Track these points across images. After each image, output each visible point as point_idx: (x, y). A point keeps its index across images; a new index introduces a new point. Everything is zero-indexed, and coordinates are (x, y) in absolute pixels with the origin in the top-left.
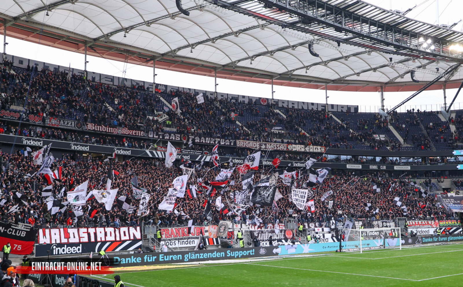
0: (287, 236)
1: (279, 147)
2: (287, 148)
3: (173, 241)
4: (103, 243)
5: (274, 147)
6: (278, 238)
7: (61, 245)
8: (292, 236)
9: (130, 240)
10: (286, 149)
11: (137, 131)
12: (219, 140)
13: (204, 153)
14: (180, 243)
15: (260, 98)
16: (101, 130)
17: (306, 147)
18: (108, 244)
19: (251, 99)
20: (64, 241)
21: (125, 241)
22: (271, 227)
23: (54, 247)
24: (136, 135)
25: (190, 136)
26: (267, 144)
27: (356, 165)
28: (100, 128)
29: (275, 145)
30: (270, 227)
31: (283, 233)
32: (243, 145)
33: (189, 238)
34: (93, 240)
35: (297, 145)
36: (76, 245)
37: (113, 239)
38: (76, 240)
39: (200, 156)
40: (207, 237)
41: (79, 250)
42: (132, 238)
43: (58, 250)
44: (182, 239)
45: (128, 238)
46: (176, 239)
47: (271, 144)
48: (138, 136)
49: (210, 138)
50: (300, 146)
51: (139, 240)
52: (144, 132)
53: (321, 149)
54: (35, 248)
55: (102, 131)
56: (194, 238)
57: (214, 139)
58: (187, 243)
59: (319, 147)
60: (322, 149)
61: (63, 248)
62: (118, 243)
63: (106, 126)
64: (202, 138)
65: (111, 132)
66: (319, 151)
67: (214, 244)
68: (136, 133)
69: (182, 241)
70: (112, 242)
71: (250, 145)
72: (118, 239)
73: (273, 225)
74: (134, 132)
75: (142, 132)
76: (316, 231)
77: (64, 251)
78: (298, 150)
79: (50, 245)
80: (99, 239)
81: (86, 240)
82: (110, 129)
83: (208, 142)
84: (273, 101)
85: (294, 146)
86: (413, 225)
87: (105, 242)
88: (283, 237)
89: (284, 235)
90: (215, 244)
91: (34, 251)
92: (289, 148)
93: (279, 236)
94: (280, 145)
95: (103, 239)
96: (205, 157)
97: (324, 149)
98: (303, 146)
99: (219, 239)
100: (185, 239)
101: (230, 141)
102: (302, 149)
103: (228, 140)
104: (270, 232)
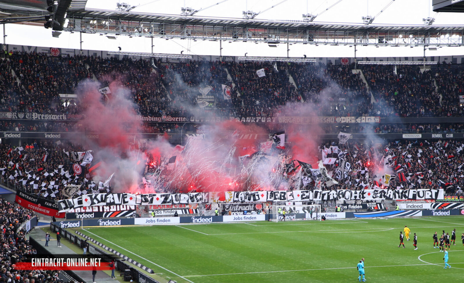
1: (326, 120)
2: (335, 121)
3: (160, 211)
7: (81, 213)
9: (127, 210)
10: (333, 122)
11: (180, 118)
12: (260, 118)
13: (242, 132)
14: (165, 212)
15: (340, 58)
16: (147, 120)
17: (357, 118)
19: (330, 61)
20: (83, 211)
21: (123, 211)
23: (77, 214)
24: (179, 121)
25: (230, 118)
26: (312, 119)
27: (414, 135)
28: (146, 119)
29: (321, 119)
31: (253, 206)
32: (286, 121)
33: (173, 209)
34: (101, 210)
35: (347, 117)
36: (91, 213)
37: (115, 210)
38: (91, 210)
39: (238, 135)
40: (187, 208)
41: (92, 216)
42: (128, 209)
43: (80, 216)
45: (125, 209)
46: (162, 210)
47: (316, 118)
48: (181, 121)
49: (250, 118)
50: (350, 118)
51: (133, 210)
52: (186, 118)
53: (375, 119)
54: (66, 214)
55: (149, 121)
56: (176, 209)
57: (255, 118)
58: (171, 212)
59: (373, 118)
60: (376, 120)
62: (118, 213)
63: (151, 116)
64: (243, 118)
65: (156, 121)
66: (373, 121)
67: (193, 213)
68: (178, 120)
69: (167, 211)
70: (114, 212)
71: (293, 121)
72: (118, 210)
74: (177, 118)
75: (184, 118)
77: (83, 216)
78: (347, 122)
79: (75, 213)
80: (105, 210)
81: (96, 210)
82: (155, 118)
83: (249, 121)
84: (355, 60)
85: (343, 118)
87: (110, 212)
90: (195, 213)
91: (66, 216)
92: (337, 120)
94: (327, 118)
95: (108, 211)
96: (243, 135)
97: (378, 120)
98: (353, 118)
99: (198, 210)
100: (169, 209)
101: (271, 118)
102: (352, 120)
103: (269, 118)
104: (240, 205)
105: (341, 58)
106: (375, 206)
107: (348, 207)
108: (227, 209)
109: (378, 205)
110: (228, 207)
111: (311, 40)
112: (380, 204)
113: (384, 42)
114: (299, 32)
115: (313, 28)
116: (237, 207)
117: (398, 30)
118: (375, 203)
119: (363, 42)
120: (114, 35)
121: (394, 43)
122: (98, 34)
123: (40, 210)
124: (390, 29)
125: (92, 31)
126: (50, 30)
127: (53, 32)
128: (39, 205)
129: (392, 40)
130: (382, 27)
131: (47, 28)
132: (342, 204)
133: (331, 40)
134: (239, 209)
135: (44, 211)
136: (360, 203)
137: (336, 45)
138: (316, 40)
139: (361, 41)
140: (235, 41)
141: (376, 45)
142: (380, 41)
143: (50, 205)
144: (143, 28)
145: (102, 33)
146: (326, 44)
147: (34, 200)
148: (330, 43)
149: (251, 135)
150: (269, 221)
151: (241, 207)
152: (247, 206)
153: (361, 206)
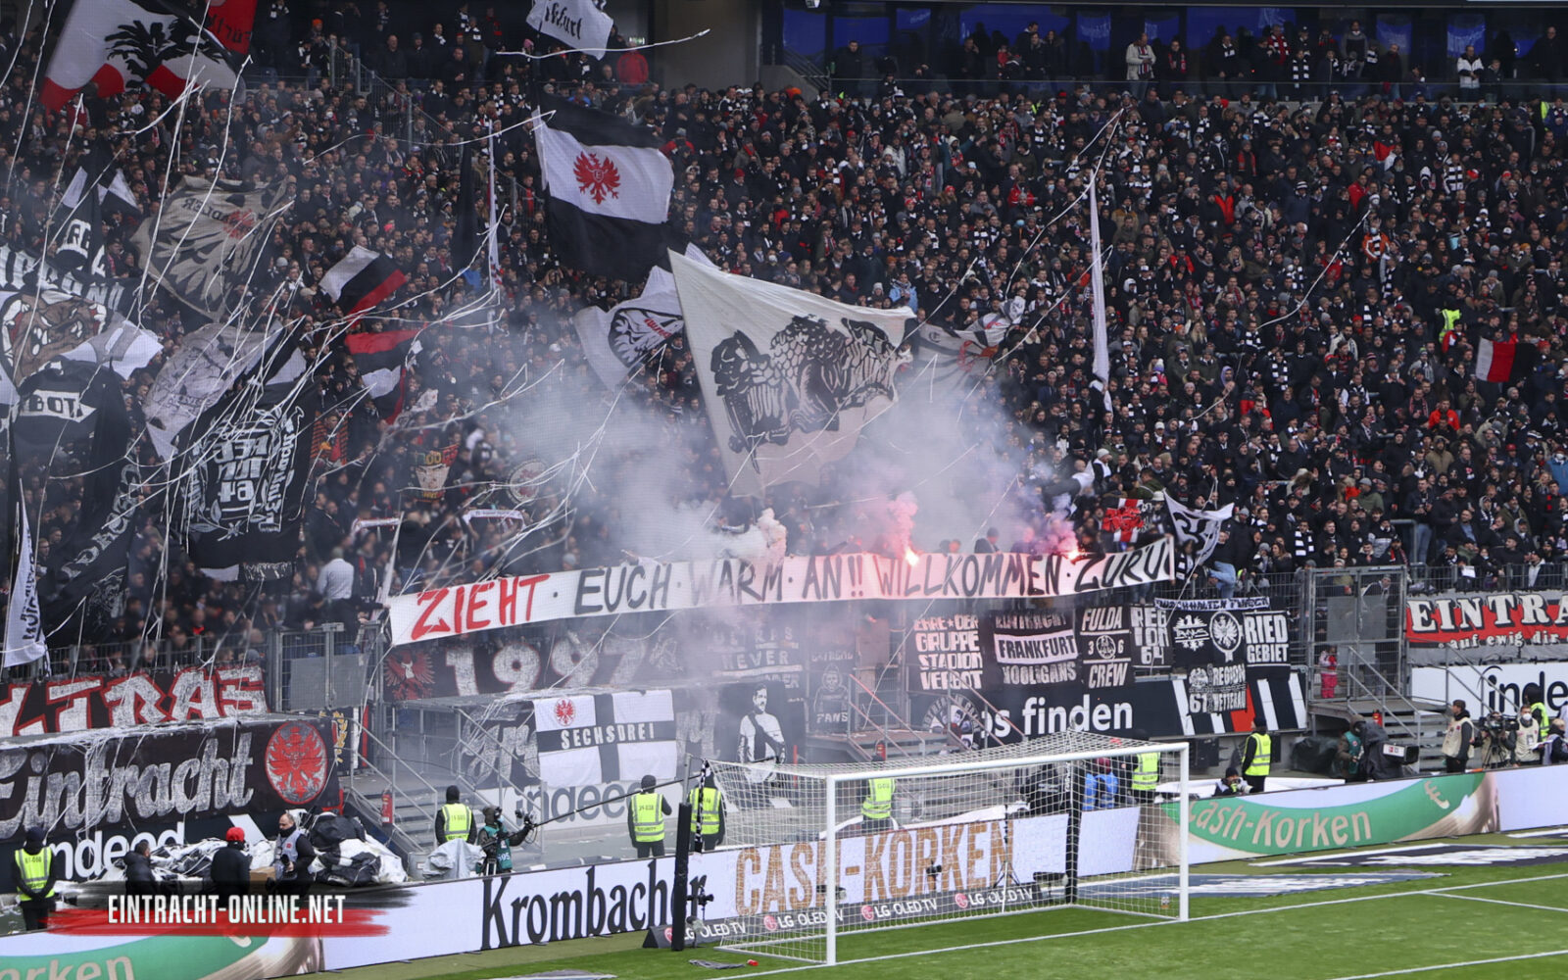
0: (275, 779)
6: (202, 800)
8: (320, 775)
22: (139, 703)
30: (129, 708)
31: (242, 759)
73: (164, 683)
76: (546, 721)
86: (1457, 633)
88: (236, 792)
89: (256, 776)
93: (203, 784)
106: (1239, 701)
107: (1017, 720)
109: (1264, 686)
112: (1278, 678)
116: (93, 775)
118: (1237, 674)
132: (969, 696)
134: (116, 806)
136: (1120, 677)
151: (130, 773)
152: (183, 768)
153: (1127, 707)
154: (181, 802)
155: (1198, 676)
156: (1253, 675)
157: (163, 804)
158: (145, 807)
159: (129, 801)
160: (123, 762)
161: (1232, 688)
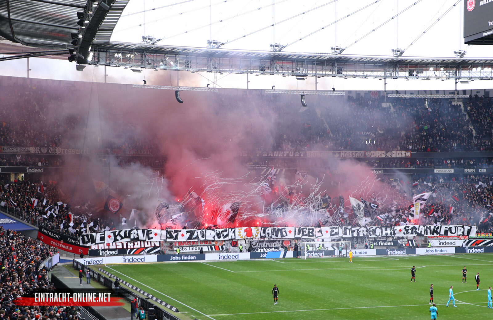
1: (355, 154)
2: (365, 155)
3: (185, 248)
4: (132, 250)
5: (349, 155)
6: (276, 246)
9: (151, 247)
10: (363, 156)
12: (288, 152)
13: (270, 167)
14: (190, 249)
17: (387, 152)
18: (135, 250)
19: (359, 94)
20: (106, 247)
21: (148, 248)
23: (100, 251)
25: (257, 152)
26: (341, 153)
27: (446, 170)
29: (350, 153)
32: (314, 155)
34: (125, 247)
35: (377, 152)
37: (139, 247)
38: (114, 247)
39: (266, 169)
40: (213, 245)
41: (116, 253)
42: (153, 245)
43: (103, 253)
44: (192, 246)
46: (188, 246)
47: (345, 153)
49: (278, 152)
50: (380, 152)
51: (158, 247)
53: (405, 153)
54: (89, 251)
58: (196, 249)
59: (403, 152)
60: (407, 154)
61: (106, 252)
64: (270, 152)
66: (404, 155)
67: (219, 249)
69: (192, 247)
70: (138, 249)
71: (321, 155)
72: (143, 246)
77: (106, 253)
78: (377, 156)
79: (98, 250)
80: (129, 247)
81: (120, 247)
84: (385, 93)
85: (372, 152)
87: (134, 248)
88: (280, 246)
89: (282, 244)
90: (221, 249)
91: (89, 253)
92: (367, 154)
94: (356, 153)
95: (132, 247)
96: (270, 170)
97: (409, 154)
98: (383, 152)
99: (224, 246)
100: (195, 246)
101: (299, 153)
102: (382, 155)
103: (297, 152)
104: (267, 242)
105: (371, 91)
106: (407, 243)
107: (378, 244)
108: (254, 246)
109: (410, 241)
110: (255, 244)
111: (340, 73)
112: (412, 241)
113: (415, 75)
114: (327, 65)
115: (341, 60)
116: (264, 243)
117: (429, 63)
119: (393, 75)
120: (139, 68)
121: (425, 76)
122: (122, 68)
123: (63, 246)
124: (420, 62)
125: (117, 64)
126: (75, 63)
127: (77, 65)
128: (62, 242)
129: (423, 73)
130: (413, 60)
131: (71, 61)
133: (360, 73)
134: (266, 246)
135: (67, 247)
136: (391, 240)
137: (365, 78)
138: (345, 73)
139: (391, 74)
140: (262, 74)
141: (407, 78)
142: (411, 74)
143: (73, 241)
144: (168, 61)
145: (127, 67)
146: (355, 76)
147: (57, 236)
148: (359, 76)
149: (279, 170)
150: (297, 258)
151: (268, 243)
152: (274, 243)
153: (392, 243)
154: (273, 246)
155: (401, 240)
156: (408, 240)
157: (272, 246)
158: (270, 246)
159: (268, 246)
160: (268, 242)
161: (406, 241)
